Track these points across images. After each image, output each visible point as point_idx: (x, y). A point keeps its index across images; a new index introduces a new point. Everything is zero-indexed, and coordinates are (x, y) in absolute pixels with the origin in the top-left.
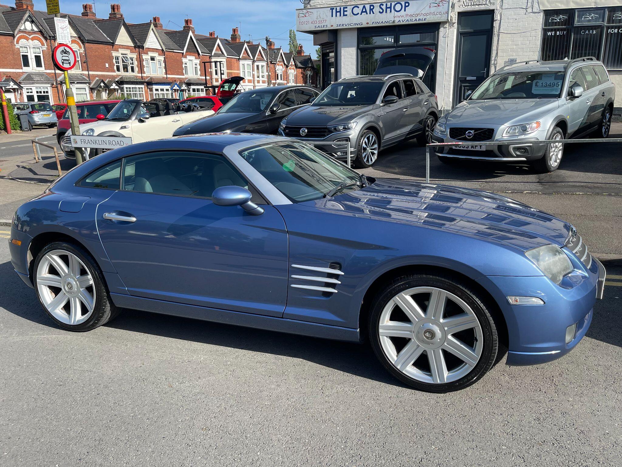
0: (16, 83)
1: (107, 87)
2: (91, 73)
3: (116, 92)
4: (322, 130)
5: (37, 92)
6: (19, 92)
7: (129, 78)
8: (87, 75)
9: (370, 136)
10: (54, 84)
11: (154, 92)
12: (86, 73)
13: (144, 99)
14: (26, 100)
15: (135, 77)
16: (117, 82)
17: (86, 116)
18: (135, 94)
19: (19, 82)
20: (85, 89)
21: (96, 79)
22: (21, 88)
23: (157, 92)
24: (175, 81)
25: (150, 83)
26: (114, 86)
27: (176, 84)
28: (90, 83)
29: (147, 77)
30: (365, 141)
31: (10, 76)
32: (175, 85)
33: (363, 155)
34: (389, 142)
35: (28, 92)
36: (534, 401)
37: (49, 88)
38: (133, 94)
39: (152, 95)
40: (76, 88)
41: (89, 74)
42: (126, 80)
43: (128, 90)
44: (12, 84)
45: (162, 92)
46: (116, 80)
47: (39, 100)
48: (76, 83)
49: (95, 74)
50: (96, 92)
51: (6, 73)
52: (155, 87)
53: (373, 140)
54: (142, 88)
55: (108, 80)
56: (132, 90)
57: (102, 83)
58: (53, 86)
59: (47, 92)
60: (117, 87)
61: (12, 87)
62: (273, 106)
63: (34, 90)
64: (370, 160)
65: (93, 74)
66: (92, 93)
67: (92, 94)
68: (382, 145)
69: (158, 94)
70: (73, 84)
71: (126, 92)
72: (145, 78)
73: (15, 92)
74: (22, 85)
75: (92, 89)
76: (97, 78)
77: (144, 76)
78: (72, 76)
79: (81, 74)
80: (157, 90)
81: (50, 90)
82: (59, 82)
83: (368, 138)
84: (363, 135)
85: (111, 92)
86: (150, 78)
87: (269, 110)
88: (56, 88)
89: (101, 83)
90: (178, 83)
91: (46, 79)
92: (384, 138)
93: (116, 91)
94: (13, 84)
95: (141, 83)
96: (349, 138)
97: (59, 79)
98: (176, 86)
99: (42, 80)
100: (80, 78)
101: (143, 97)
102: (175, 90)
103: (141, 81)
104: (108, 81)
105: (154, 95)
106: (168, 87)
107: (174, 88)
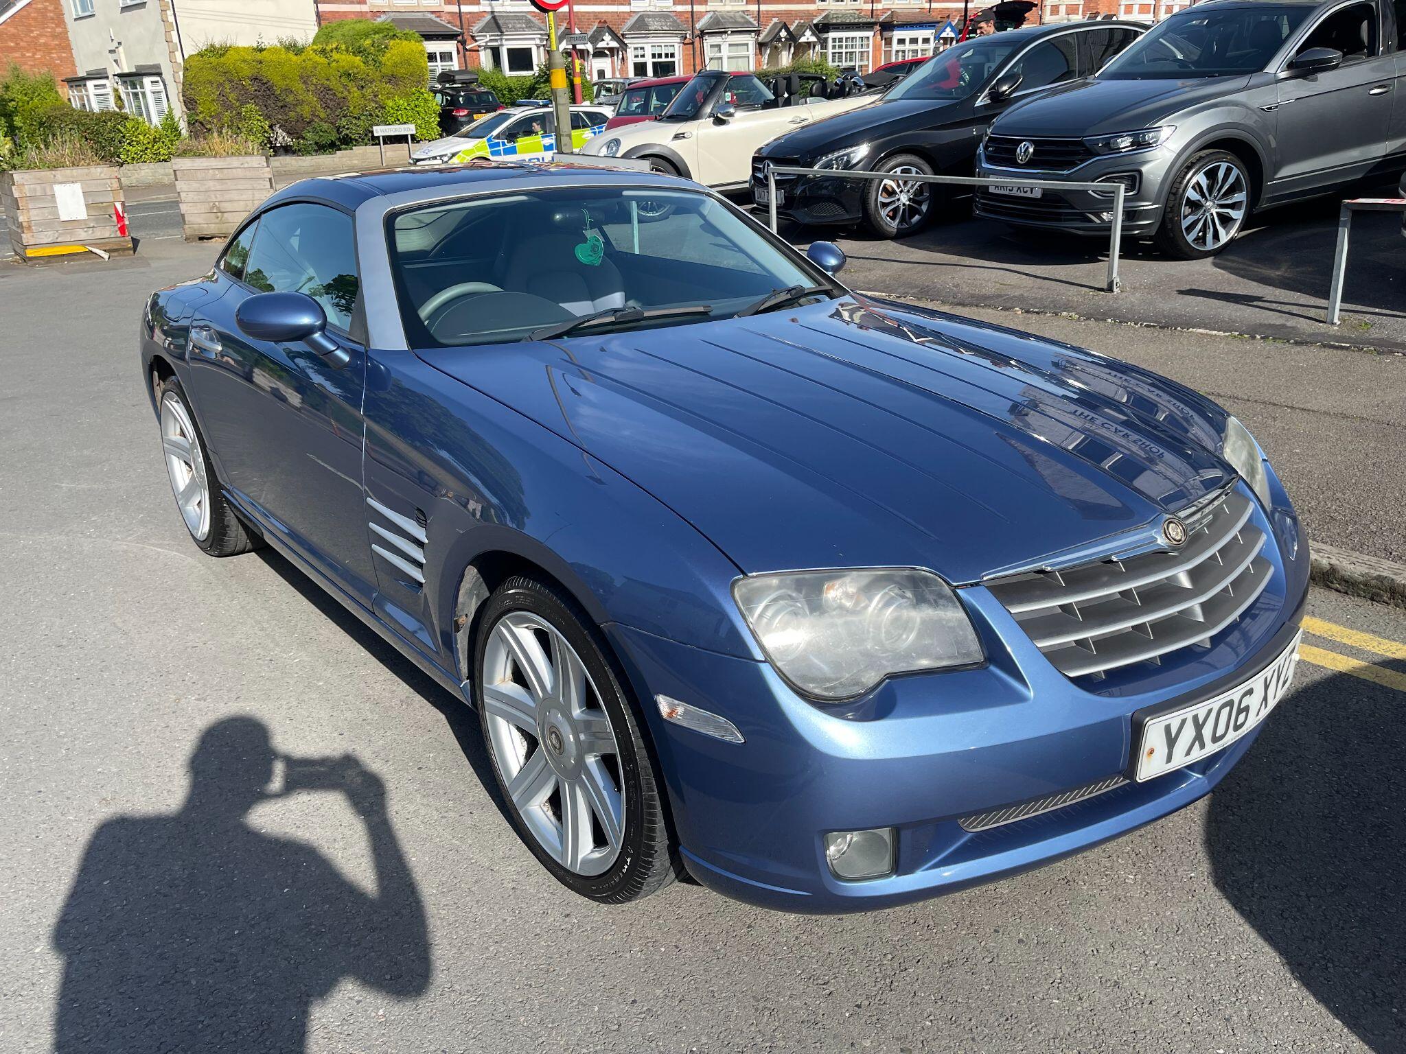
0: (615, 37)
1: (792, 38)
2: (763, 7)
3: (811, 51)
4: (1071, 148)
5: (654, 56)
6: (620, 56)
7: (843, 15)
8: (756, 14)
9: (1219, 166)
10: (688, 36)
11: (895, 46)
12: (754, 8)
13: (867, 66)
14: (631, 73)
15: (857, 12)
16: (816, 25)
17: (652, 110)
18: (853, 52)
19: (623, 35)
20: (747, 45)
21: (773, 22)
22: (624, 46)
23: (901, 47)
24: (948, 17)
25: (887, 26)
26: (808, 37)
27: (950, 25)
28: (758, 33)
29: (884, 11)
30: (1198, 183)
31: (605, 22)
32: (946, 27)
33: (1185, 223)
34: (1294, 187)
35: (636, 56)
36: (762, 1005)
37: (677, 46)
38: (846, 53)
39: (888, 53)
40: (730, 45)
41: (759, 11)
42: (834, 21)
43: (837, 44)
44: (607, 37)
45: (914, 47)
46: (815, 22)
47: (655, 74)
48: (729, 32)
49: (771, 11)
50: (768, 51)
51: (599, 16)
52: (897, 34)
53: (1231, 180)
54: (868, 38)
55: (797, 22)
56: (844, 44)
57: (783, 30)
58: (686, 42)
59: (672, 55)
60: (814, 39)
61: (608, 44)
62: (1002, 81)
63: (648, 52)
64: (1210, 236)
65: (767, 11)
66: (761, 54)
67: (760, 56)
68: (1266, 195)
69: (904, 51)
70: (724, 36)
71: (830, 50)
72: (879, 12)
73: (612, 55)
74: (626, 41)
75: (761, 46)
76: (775, 20)
77: (877, 10)
78: (723, 18)
79: (743, 12)
80: (901, 41)
81: (678, 50)
82: (698, 32)
83: (1211, 175)
84: (1193, 164)
85: (800, 49)
86: (890, 12)
87: (986, 92)
88: (691, 46)
89: (780, 31)
90: (956, 21)
91: (673, 27)
92: (1278, 176)
93: (812, 47)
94: (610, 37)
95: (868, 26)
96: (1140, 173)
97: (698, 26)
98: (948, 29)
99: (665, 28)
100: (740, 20)
101: (868, 60)
102: (945, 39)
103: (869, 20)
104: (797, 26)
105: (894, 53)
106: (928, 33)
107: (944, 35)
